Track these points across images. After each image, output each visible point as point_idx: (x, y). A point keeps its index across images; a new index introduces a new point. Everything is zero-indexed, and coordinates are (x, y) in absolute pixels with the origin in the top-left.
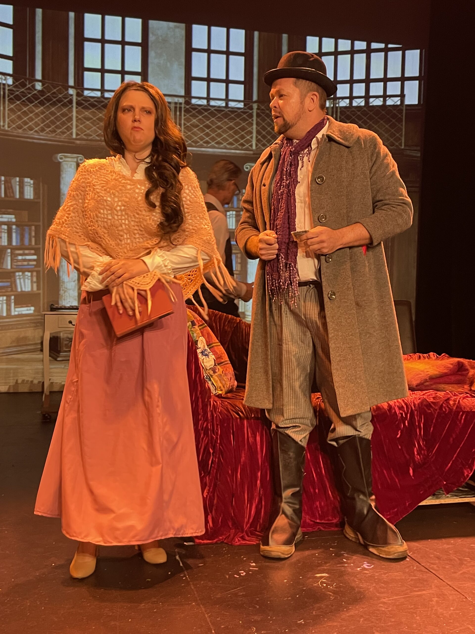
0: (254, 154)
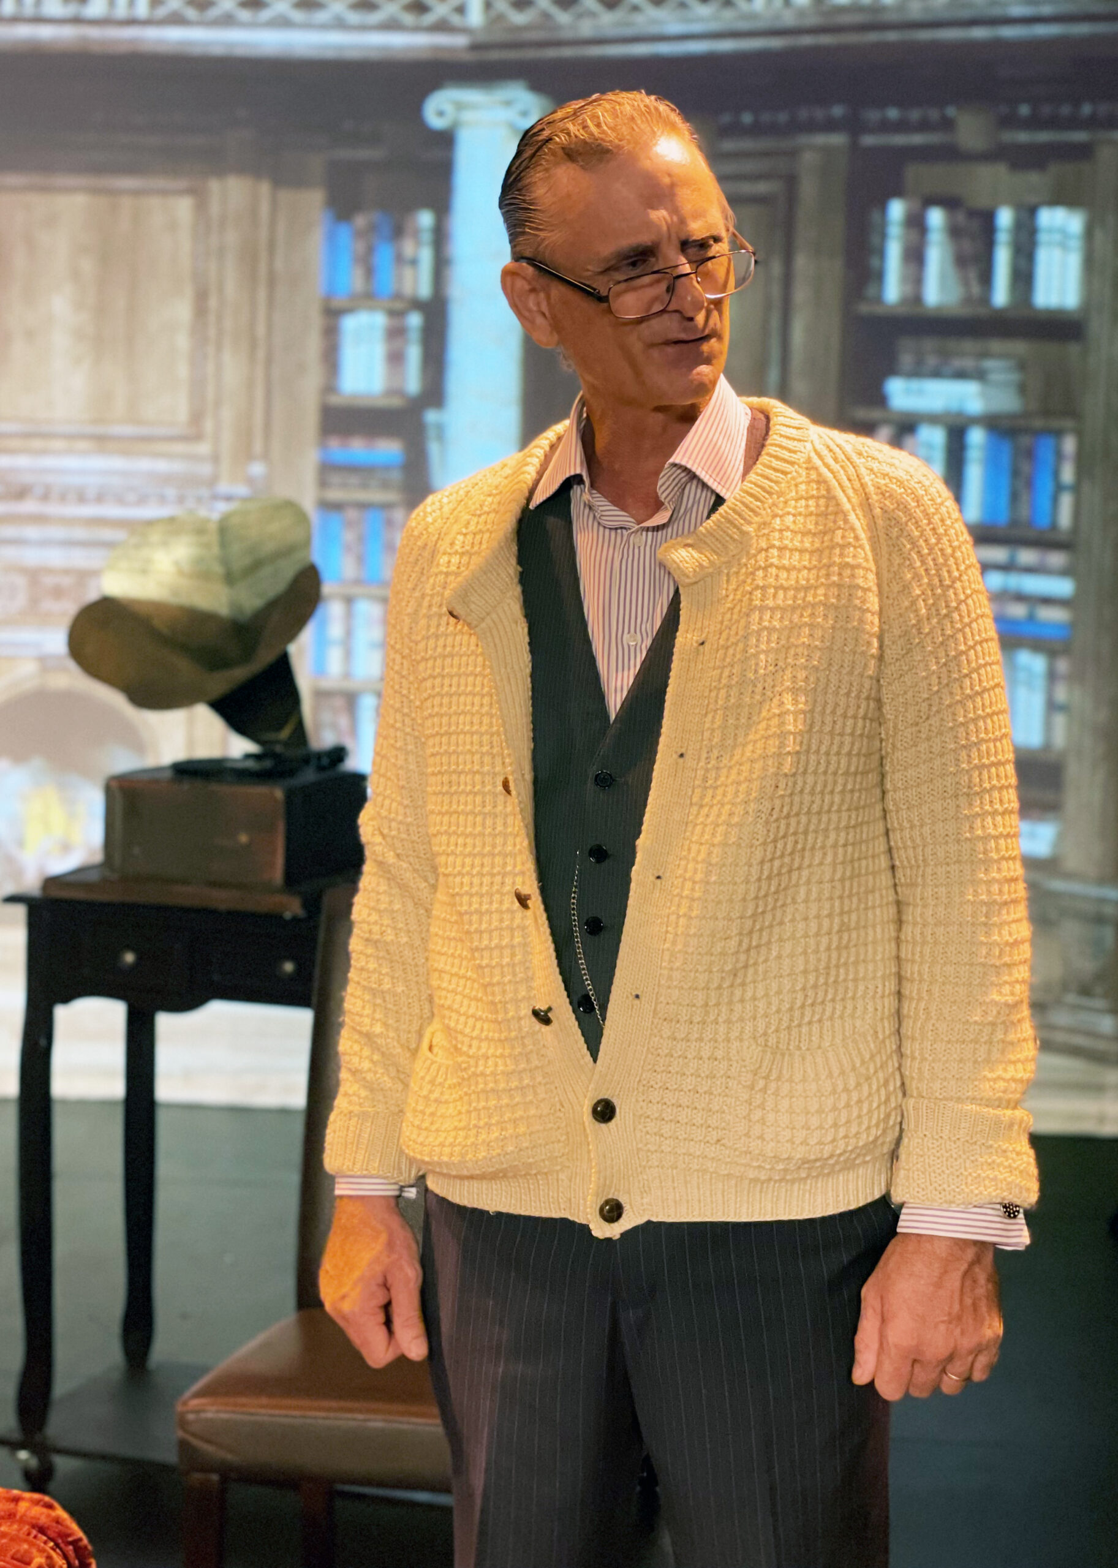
0: (475, 47)
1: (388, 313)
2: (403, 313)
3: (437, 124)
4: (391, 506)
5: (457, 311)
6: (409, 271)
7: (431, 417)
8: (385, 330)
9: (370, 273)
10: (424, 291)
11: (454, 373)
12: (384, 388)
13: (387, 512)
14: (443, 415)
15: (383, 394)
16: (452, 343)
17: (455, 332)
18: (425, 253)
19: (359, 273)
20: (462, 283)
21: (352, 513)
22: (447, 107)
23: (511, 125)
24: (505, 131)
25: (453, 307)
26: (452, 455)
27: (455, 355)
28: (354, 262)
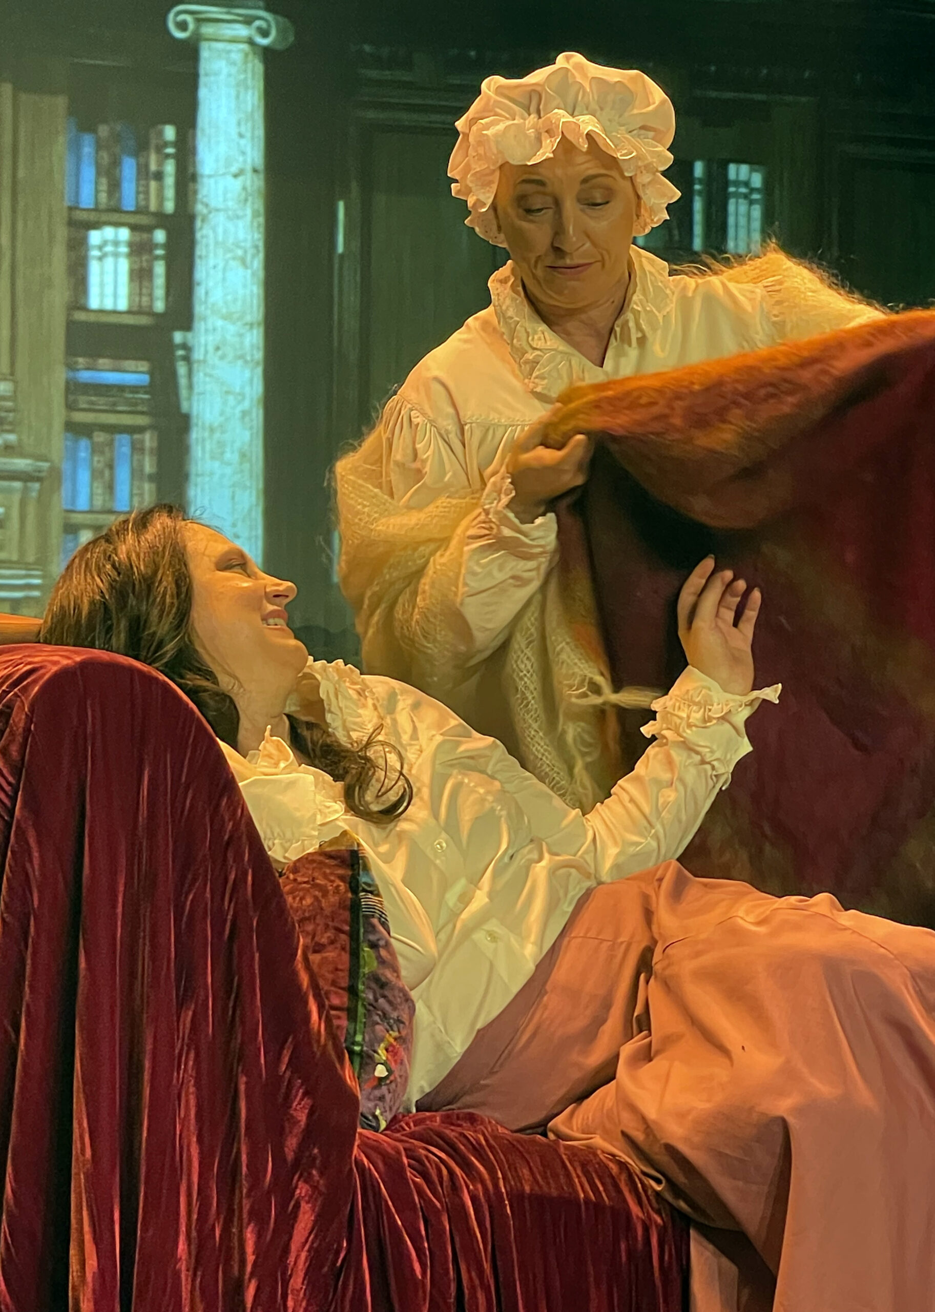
1: (134, 228)
2: (150, 229)
3: (179, 35)
4: (140, 430)
5: (201, 228)
6: (153, 184)
7: (178, 337)
8: (131, 244)
9: (115, 186)
10: (169, 206)
11: (200, 292)
12: (130, 306)
13: (136, 436)
14: (189, 335)
15: (129, 312)
16: (198, 262)
17: (200, 251)
18: (170, 168)
19: (104, 187)
20: (205, 200)
21: (100, 437)
22: (189, 18)
23: (251, 42)
24: (245, 47)
25: (198, 223)
26: (199, 377)
27: (201, 272)
28: (98, 174)
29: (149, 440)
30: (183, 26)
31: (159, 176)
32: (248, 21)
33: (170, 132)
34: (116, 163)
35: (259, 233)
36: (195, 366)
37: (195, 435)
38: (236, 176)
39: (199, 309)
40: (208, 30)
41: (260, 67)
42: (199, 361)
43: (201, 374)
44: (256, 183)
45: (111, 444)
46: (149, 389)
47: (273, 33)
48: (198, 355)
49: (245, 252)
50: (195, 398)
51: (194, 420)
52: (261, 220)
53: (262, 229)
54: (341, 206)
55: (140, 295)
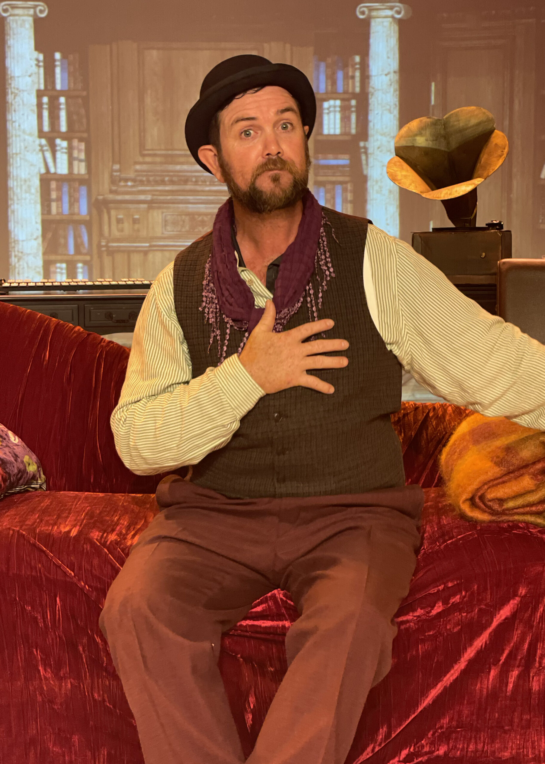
1: (342, 100)
2: (349, 100)
3: (361, 17)
4: (346, 183)
5: (371, 98)
6: (350, 82)
7: (362, 144)
8: (341, 107)
9: (334, 83)
10: (358, 90)
11: (371, 125)
12: (341, 132)
13: (344, 185)
14: (367, 143)
15: (341, 135)
16: (370, 112)
17: (371, 107)
18: (358, 74)
19: (329, 83)
20: (373, 86)
21: (329, 187)
22: (365, 9)
23: (393, 17)
24: (390, 19)
25: (370, 96)
26: (371, 160)
27: (371, 117)
28: (327, 78)
29: (349, 187)
30: (363, 13)
31: (353, 77)
32: (391, 8)
33: (357, 59)
34: (334, 73)
35: (397, 98)
36: (369, 156)
37: (369, 183)
38: (386, 75)
39: (371, 132)
40: (374, 13)
41: (397, 28)
42: (371, 154)
43: (372, 159)
44: (395, 77)
45: (334, 189)
46: (351, 166)
47: (403, 13)
48: (370, 151)
49: (390, 107)
50: (369, 169)
51: (369, 178)
52: (398, 93)
53: (398, 97)
54: (433, 84)
55: (345, 127)
